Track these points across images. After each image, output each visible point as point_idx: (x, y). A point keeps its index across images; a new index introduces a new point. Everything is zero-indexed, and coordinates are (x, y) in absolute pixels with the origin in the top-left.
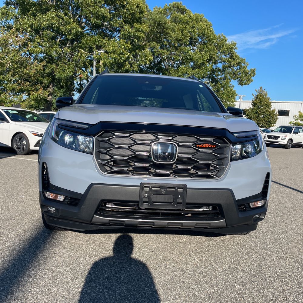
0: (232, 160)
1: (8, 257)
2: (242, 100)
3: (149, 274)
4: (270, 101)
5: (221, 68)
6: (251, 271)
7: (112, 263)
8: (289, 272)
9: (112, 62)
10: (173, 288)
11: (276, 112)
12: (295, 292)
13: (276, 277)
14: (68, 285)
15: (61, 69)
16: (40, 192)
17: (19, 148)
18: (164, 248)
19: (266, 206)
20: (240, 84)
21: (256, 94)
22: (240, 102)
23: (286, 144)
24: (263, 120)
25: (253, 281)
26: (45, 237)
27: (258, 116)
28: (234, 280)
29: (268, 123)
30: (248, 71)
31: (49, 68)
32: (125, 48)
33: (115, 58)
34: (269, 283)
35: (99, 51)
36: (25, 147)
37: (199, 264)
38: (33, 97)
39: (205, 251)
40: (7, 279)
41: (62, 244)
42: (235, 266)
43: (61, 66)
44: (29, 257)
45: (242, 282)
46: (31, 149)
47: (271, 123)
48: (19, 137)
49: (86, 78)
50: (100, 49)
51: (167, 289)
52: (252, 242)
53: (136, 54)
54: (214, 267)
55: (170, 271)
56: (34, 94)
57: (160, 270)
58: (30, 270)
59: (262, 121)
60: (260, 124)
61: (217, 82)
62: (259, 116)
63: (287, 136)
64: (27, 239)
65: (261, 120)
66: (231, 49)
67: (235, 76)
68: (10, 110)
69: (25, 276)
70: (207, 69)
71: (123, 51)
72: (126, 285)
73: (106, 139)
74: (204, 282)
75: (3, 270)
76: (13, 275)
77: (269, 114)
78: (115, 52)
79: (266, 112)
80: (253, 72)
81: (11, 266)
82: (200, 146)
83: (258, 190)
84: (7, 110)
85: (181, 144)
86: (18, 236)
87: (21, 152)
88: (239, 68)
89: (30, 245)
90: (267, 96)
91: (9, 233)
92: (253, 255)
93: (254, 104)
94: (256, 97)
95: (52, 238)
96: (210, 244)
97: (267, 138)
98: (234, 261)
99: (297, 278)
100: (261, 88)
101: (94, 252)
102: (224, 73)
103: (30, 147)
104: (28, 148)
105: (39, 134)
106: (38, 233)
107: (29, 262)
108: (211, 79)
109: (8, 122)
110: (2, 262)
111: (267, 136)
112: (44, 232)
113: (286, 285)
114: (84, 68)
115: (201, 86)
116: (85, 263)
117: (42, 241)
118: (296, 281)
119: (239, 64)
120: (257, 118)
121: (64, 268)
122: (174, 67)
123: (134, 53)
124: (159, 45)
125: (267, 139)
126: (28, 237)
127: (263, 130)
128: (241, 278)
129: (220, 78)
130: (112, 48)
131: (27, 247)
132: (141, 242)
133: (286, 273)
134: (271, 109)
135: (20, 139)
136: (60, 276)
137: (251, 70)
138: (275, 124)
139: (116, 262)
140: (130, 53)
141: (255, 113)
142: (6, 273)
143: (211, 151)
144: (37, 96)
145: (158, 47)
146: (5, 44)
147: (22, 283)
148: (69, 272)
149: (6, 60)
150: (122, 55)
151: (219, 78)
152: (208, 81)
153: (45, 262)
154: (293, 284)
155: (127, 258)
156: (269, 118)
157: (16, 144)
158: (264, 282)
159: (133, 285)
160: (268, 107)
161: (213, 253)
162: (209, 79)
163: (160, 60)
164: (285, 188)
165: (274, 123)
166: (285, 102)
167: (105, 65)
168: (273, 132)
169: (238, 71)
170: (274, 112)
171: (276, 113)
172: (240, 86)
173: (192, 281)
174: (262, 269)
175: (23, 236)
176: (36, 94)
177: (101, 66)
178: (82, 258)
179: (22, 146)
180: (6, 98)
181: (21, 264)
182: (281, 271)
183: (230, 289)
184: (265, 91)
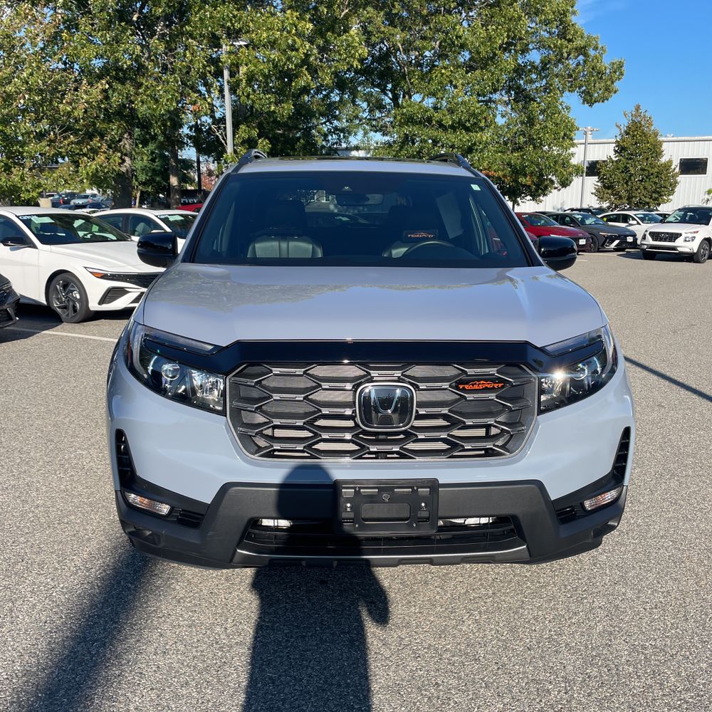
0: (541, 412)
1: (59, 631)
2: (590, 140)
3: (363, 665)
4: (660, 139)
5: (538, 62)
6: (586, 647)
7: (283, 639)
8: (671, 646)
9: (266, 71)
10: (415, 704)
11: (673, 167)
12: (679, 703)
13: (641, 661)
14: (191, 703)
15: (148, 96)
16: (116, 491)
17: (65, 307)
18: (396, 591)
19: (621, 501)
20: (585, 101)
21: (625, 123)
22: (585, 144)
23: (695, 251)
24: (641, 187)
25: (589, 677)
26: (136, 572)
27: (630, 178)
28: (548, 675)
29: (655, 195)
30: (605, 67)
31: (118, 93)
32: (299, 35)
33: (274, 60)
34: (624, 680)
35: (235, 41)
36: (78, 305)
37: (474, 634)
38: (88, 174)
39: (487, 594)
40: (62, 692)
41: (174, 589)
42: (552, 635)
43: (147, 86)
44: (105, 629)
45: (565, 679)
46: (91, 309)
47: (661, 195)
48: (61, 280)
49: (209, 112)
50: (236, 39)
51: (402, 706)
52: (595, 565)
53: (327, 42)
54: (504, 641)
55: (409, 655)
56: (89, 165)
57: (388, 653)
58: (108, 664)
59: (639, 191)
60: (634, 199)
61: (528, 99)
62: (632, 178)
63: (697, 232)
64: (97, 579)
65: (637, 190)
66: (565, 14)
67: (572, 81)
68: (36, 215)
69: (99, 681)
70: (501, 70)
71: (294, 41)
72: (313, 700)
73: (252, 382)
74: (481, 684)
75: (50, 668)
76: (73, 681)
77: (658, 173)
78: (273, 44)
79: (650, 169)
80: (618, 69)
81: (68, 656)
82: (466, 387)
83: (604, 467)
84: (28, 217)
85: (422, 386)
86: (77, 570)
87: (70, 316)
88: (581, 62)
89: (104, 596)
90: (652, 128)
91: (58, 562)
92: (593, 602)
93: (621, 149)
94: (625, 132)
95: (152, 572)
96: (498, 574)
97: (650, 239)
98: (550, 621)
99: (687, 663)
100: (638, 108)
101: (243, 609)
102: (546, 77)
103: (90, 305)
104: (84, 307)
105: (107, 275)
106: (121, 559)
107: (104, 644)
108: (513, 93)
109: (34, 247)
110: (48, 647)
111: (650, 233)
112: (133, 557)
113: (661, 684)
114: (204, 89)
115: (476, 187)
116: (224, 641)
117: (131, 583)
118: (686, 671)
119: (582, 50)
120: (627, 183)
121: (179, 657)
122: (421, 65)
123: (321, 42)
124: (382, 13)
125: (650, 241)
126: (100, 574)
127: (642, 216)
128: (564, 667)
129: (536, 89)
130: (265, 35)
131: (100, 602)
132: (345, 577)
133: (664, 650)
134: (663, 160)
135: (65, 286)
136: (171, 679)
137: (613, 64)
138: (671, 197)
139: (292, 637)
140: (312, 42)
141: (623, 172)
142: (57, 676)
143: (492, 396)
144: (97, 169)
145: (379, 18)
146: (8, 45)
147: (93, 702)
148: (192, 668)
149: (15, 85)
150: (292, 50)
151: (532, 89)
152: (506, 98)
153: (138, 641)
154: (677, 681)
155: (315, 623)
156: (655, 183)
157: (58, 299)
158: (613, 677)
159: (328, 699)
160: (654, 155)
161: (504, 601)
162: (508, 92)
163: (385, 49)
164: (683, 392)
165: (669, 195)
166: (696, 138)
167: (251, 78)
168: (664, 222)
169: (580, 67)
170: (670, 166)
171: (674, 169)
172: (586, 105)
173: (454, 682)
174: (610, 640)
175: (88, 570)
176: (93, 166)
177: (242, 80)
178: (218, 629)
179: (71, 304)
180: (22, 179)
181: (88, 649)
182: (653, 644)
183: (538, 700)
184: (647, 114)
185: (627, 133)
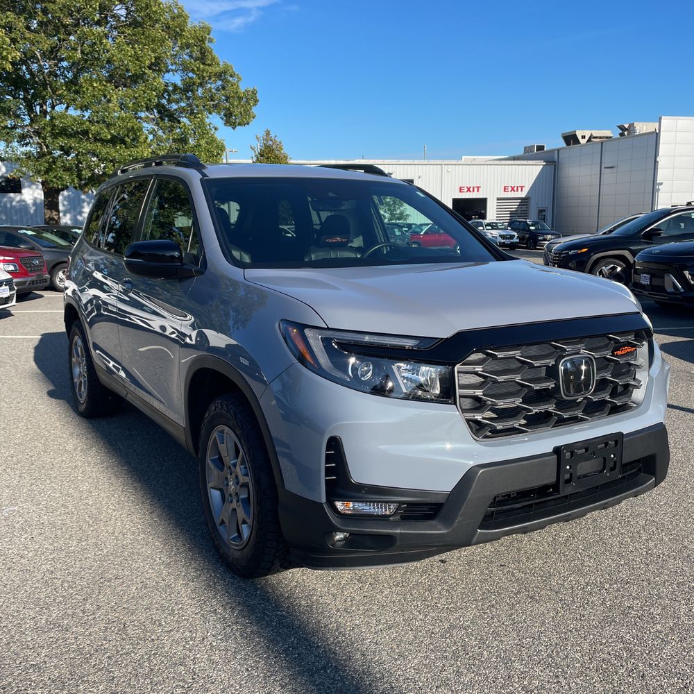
21: (258, 146)
66: (203, 41)
73: (479, 368)
82: (618, 353)
85: (596, 355)
90: (282, 152)
94: (260, 154)
100: (268, 133)
108: (155, 111)
137: (248, 91)
169: (221, 92)
172: (230, 127)
184: (277, 139)
185: (262, 156)
